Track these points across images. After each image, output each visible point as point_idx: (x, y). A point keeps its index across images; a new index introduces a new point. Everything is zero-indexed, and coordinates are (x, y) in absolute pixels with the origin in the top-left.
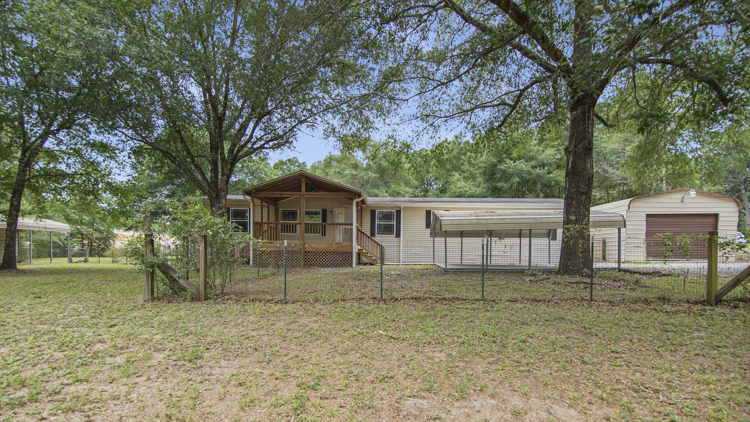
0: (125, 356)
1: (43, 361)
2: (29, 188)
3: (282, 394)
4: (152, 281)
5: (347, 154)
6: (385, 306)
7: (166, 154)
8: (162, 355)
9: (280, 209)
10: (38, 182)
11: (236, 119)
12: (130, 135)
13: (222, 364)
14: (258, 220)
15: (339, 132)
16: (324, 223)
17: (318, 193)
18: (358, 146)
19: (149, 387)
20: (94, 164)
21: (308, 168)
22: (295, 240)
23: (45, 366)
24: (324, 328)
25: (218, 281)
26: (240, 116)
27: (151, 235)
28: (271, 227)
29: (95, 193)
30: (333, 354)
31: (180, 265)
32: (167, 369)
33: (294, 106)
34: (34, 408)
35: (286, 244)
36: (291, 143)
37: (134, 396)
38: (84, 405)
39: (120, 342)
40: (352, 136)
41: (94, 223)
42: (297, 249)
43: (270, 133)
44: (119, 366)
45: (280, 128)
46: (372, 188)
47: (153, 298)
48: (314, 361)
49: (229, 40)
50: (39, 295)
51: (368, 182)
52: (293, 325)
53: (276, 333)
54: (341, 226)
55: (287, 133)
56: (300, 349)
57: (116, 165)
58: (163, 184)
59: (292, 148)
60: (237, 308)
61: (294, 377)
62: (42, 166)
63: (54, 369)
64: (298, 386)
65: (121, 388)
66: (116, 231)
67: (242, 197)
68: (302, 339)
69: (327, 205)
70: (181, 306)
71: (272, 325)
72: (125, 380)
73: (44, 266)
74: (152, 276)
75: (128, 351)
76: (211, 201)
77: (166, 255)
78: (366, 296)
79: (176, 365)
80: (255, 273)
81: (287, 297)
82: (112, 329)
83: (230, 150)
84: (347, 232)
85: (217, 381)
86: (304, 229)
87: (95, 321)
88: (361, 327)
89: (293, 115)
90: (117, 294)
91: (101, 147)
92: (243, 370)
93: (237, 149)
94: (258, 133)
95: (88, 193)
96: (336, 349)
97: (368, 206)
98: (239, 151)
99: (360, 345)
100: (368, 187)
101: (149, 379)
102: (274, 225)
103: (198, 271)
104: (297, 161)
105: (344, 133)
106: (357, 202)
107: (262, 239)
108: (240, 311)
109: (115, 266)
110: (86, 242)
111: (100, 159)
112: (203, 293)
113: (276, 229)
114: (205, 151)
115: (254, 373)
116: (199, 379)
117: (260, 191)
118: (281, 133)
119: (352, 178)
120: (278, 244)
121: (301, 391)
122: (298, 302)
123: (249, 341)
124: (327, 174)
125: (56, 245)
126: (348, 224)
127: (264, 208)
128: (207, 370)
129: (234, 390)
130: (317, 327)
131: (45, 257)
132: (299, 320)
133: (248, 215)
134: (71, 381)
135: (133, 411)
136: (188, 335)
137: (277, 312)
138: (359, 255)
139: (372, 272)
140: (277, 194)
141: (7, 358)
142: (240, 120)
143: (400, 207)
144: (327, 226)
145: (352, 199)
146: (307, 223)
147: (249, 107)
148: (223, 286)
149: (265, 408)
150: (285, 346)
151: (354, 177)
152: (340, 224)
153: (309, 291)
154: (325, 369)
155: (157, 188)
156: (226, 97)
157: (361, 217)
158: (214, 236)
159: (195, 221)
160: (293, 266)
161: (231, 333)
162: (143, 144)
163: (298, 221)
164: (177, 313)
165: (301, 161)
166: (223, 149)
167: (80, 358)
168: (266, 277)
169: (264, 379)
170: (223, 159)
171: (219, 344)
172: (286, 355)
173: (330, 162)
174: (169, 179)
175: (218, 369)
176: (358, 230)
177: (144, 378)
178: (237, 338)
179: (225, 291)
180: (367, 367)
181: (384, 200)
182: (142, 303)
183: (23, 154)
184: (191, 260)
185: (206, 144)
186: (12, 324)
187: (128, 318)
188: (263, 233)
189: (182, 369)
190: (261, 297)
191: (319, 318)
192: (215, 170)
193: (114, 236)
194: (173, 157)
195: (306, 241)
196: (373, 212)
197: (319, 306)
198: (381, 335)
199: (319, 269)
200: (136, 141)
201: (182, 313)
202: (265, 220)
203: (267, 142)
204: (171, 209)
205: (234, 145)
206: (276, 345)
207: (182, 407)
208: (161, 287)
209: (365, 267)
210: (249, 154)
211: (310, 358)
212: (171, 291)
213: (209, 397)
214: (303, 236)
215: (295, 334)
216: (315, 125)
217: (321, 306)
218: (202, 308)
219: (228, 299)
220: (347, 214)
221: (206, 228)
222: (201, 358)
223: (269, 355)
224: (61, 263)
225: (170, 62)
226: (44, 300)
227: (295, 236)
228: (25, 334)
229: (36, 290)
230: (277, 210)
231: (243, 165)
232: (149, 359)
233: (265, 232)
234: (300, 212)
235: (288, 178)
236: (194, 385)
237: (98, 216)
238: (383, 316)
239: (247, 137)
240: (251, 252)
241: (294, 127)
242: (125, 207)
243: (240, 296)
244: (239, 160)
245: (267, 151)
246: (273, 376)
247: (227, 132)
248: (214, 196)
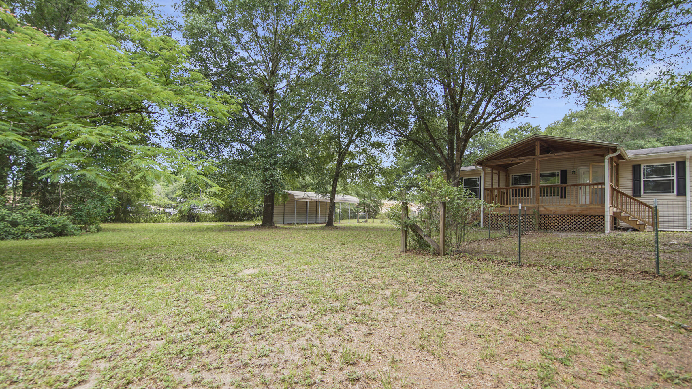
0: (391, 290)
1: (346, 285)
2: (341, 177)
3: (525, 358)
4: (406, 237)
5: (595, 107)
6: (665, 284)
7: (416, 142)
8: (414, 295)
9: (511, 175)
10: (345, 173)
11: (470, 102)
12: (393, 133)
13: (461, 313)
14: (489, 186)
15: (584, 85)
16: (564, 185)
17: (556, 154)
18: (611, 95)
19: (407, 319)
20: (372, 157)
21: (543, 131)
22: (528, 203)
23: (347, 289)
24: (571, 299)
25: (454, 240)
26: (474, 98)
27: (406, 203)
28: (501, 192)
29: (372, 176)
30: (585, 330)
31: (425, 225)
32: (419, 307)
33: (528, 74)
34: (342, 315)
35: (520, 208)
36: (524, 110)
37: (397, 322)
38: (368, 320)
39: (387, 280)
40: (602, 86)
41: (371, 196)
42: (531, 212)
43: (502, 106)
44: (387, 298)
45: (512, 99)
46: (633, 140)
47: (407, 250)
48: (560, 331)
49: (467, 39)
50: (343, 243)
51: (626, 133)
52: (530, 289)
53: (512, 295)
54: (588, 187)
55: (520, 102)
56: (541, 316)
57: (385, 155)
58: (413, 165)
59: (525, 114)
60: (471, 265)
61: (536, 343)
62: (347, 163)
63: (352, 292)
64: (543, 355)
65: (389, 314)
66: (383, 201)
67: (473, 168)
68: (543, 306)
69: (567, 166)
70: (426, 258)
71: (507, 285)
72: (391, 309)
73: (346, 225)
74: (406, 233)
75: (392, 287)
76: (448, 174)
77: (416, 218)
78: (630, 269)
79: (425, 305)
80: (485, 235)
81: (522, 260)
82: (382, 270)
83: (464, 129)
84: (596, 193)
85: (458, 327)
86: (539, 192)
87: (372, 262)
88: (627, 305)
89: (528, 83)
90: (384, 245)
91: (377, 145)
92: (481, 323)
93: (470, 127)
94: (490, 108)
95: (369, 176)
96: (590, 325)
97: (629, 161)
98: (472, 128)
99: (626, 327)
100: (626, 139)
101: (406, 312)
102: (505, 191)
103: (438, 230)
104: (529, 126)
105: (591, 85)
106: (611, 159)
107: (495, 204)
108: (474, 269)
109: (382, 225)
110: (366, 209)
111: (376, 153)
112: (442, 249)
113: (507, 193)
114: (444, 134)
115: (491, 329)
116: (443, 321)
117: (490, 160)
118: (513, 103)
119: (601, 132)
120: (509, 207)
121: (546, 360)
122: (534, 266)
123: (484, 297)
124: (567, 133)
125: (352, 212)
126: (598, 184)
127: (494, 175)
128: (448, 315)
129: (474, 339)
130: (561, 296)
131: (346, 219)
132: (538, 285)
133: (479, 183)
134: (360, 302)
135: (397, 335)
136: (432, 282)
137: (511, 274)
138: (615, 219)
139: (637, 239)
140: (508, 161)
141: (330, 280)
142: (474, 102)
143: (685, 158)
144: (568, 189)
145: (603, 156)
146: (542, 186)
147: (482, 88)
148: (458, 245)
149: (506, 366)
150: (523, 309)
151: (603, 130)
152: (586, 185)
153: (547, 256)
154: (576, 344)
155: (409, 168)
156: (462, 87)
157: (617, 174)
158: (452, 202)
159: (437, 190)
160: (525, 230)
161: (468, 287)
162: (401, 138)
163: (531, 185)
164: (423, 263)
165: (534, 126)
166: (458, 129)
167: (365, 287)
168: (496, 239)
169: (503, 337)
170: (458, 138)
171: (458, 295)
172: (525, 319)
173: (571, 120)
174: (417, 160)
175: (458, 317)
176: (613, 190)
177: (403, 310)
178: (473, 292)
179: (460, 249)
180: (641, 357)
181: (655, 151)
182: (400, 253)
183: (339, 157)
184: (433, 222)
185: (445, 128)
186: (332, 260)
187: (391, 263)
188: (493, 198)
189: (429, 310)
190: (494, 257)
191: (562, 286)
192: (451, 148)
193: (382, 204)
194: (421, 144)
195: (540, 204)
196: (636, 168)
197: (561, 274)
198: (661, 320)
199: (558, 233)
200: (397, 137)
201: (427, 264)
202: (495, 186)
203: (499, 115)
204: (420, 183)
205: (467, 124)
206: (513, 306)
207: (431, 342)
208: (412, 242)
209: (624, 233)
210: (480, 129)
211: (555, 328)
212: (418, 245)
213: (452, 340)
214: (537, 200)
215: (535, 299)
216: (552, 86)
217: (564, 274)
218: (441, 262)
219: (463, 256)
220: (595, 172)
221: (445, 195)
222: (444, 303)
223: (507, 315)
224: (353, 223)
225: (421, 74)
226: (346, 246)
227: (528, 199)
228: (338, 267)
229: (342, 240)
230: (507, 176)
231: (475, 140)
232: (406, 296)
233: (496, 196)
234: (533, 175)
235: (520, 144)
236: (440, 326)
237: (374, 191)
238: (662, 296)
239: (480, 115)
240: (482, 216)
241: (528, 94)
242: (389, 184)
243: (473, 254)
244: (472, 136)
245: (498, 123)
246: (512, 337)
247: (462, 114)
248: (450, 169)
